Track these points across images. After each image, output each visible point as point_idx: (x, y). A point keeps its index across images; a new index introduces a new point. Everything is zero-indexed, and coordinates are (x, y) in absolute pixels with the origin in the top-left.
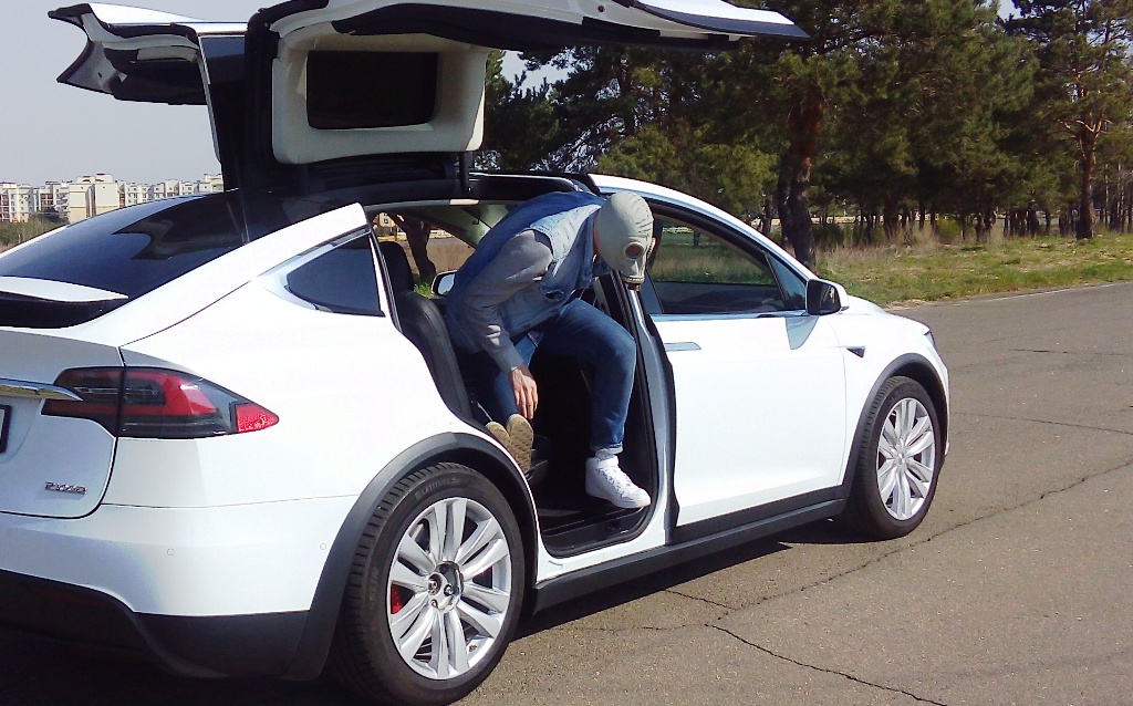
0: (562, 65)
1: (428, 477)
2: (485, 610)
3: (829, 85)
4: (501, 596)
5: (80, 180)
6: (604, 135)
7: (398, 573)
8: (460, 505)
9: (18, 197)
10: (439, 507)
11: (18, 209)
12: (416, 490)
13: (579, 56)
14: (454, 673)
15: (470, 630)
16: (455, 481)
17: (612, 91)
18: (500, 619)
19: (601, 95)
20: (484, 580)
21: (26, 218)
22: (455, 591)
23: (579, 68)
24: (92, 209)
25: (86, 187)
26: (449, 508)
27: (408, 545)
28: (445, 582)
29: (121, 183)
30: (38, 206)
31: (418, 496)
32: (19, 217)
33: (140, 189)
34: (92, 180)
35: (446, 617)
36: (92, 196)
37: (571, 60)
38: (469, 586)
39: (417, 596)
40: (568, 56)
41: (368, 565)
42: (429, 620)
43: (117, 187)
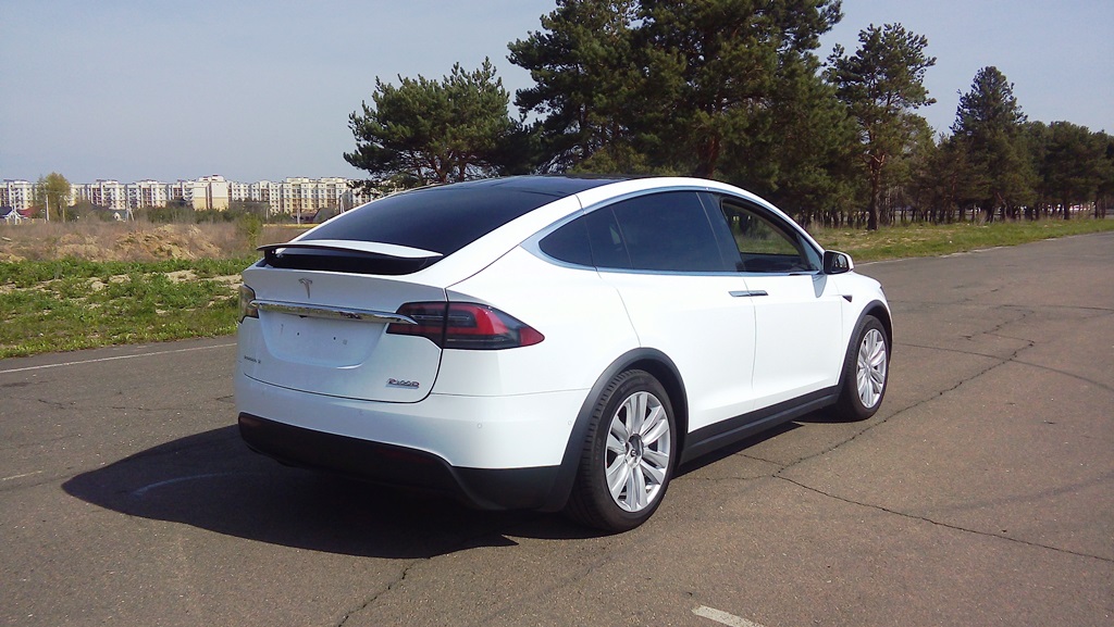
0: (541, 111)
1: (627, 378)
2: (654, 465)
3: (726, 133)
4: (664, 455)
5: (201, 179)
6: (569, 157)
7: (611, 442)
8: (644, 396)
9: (158, 190)
10: (633, 397)
11: (158, 198)
12: (621, 386)
13: (552, 105)
14: (639, 508)
15: (648, 480)
16: (642, 381)
17: (575, 128)
18: (664, 471)
19: (567, 131)
20: (654, 446)
21: (164, 205)
22: (638, 453)
23: (554, 113)
24: (210, 198)
25: (206, 184)
26: (638, 398)
27: (616, 422)
28: (631, 448)
29: (229, 182)
30: (172, 196)
31: (622, 390)
32: (158, 204)
33: (242, 186)
34: (210, 179)
35: (634, 469)
36: (209, 190)
37: (547, 107)
38: (647, 450)
39: (619, 457)
40: (545, 104)
41: (594, 436)
42: (625, 473)
43: (226, 185)
